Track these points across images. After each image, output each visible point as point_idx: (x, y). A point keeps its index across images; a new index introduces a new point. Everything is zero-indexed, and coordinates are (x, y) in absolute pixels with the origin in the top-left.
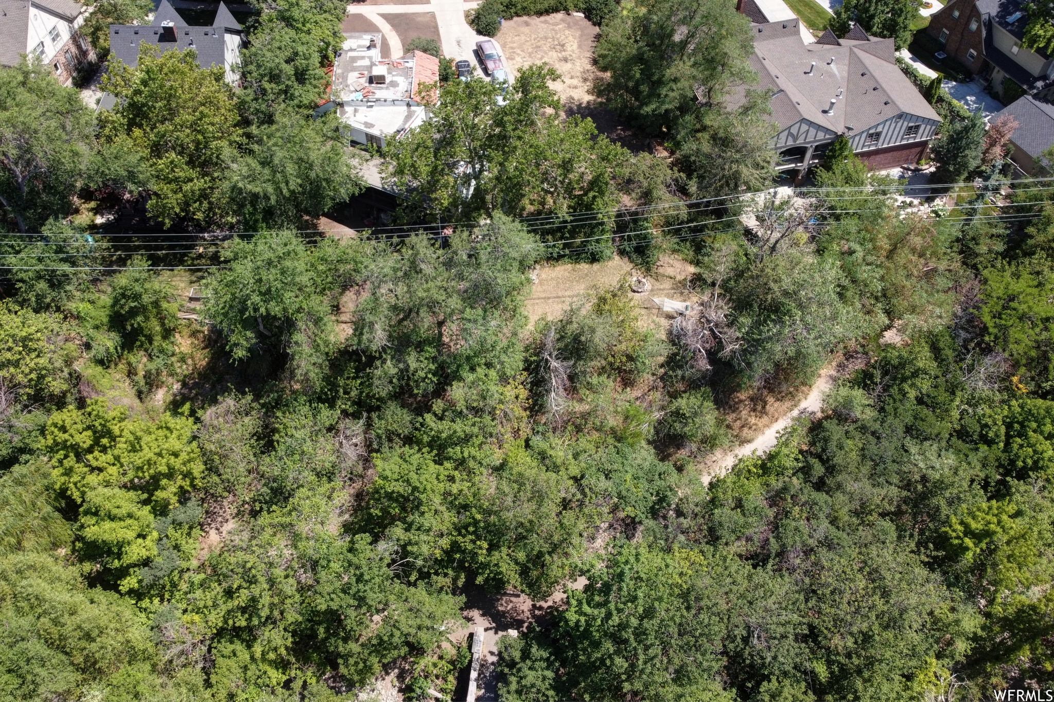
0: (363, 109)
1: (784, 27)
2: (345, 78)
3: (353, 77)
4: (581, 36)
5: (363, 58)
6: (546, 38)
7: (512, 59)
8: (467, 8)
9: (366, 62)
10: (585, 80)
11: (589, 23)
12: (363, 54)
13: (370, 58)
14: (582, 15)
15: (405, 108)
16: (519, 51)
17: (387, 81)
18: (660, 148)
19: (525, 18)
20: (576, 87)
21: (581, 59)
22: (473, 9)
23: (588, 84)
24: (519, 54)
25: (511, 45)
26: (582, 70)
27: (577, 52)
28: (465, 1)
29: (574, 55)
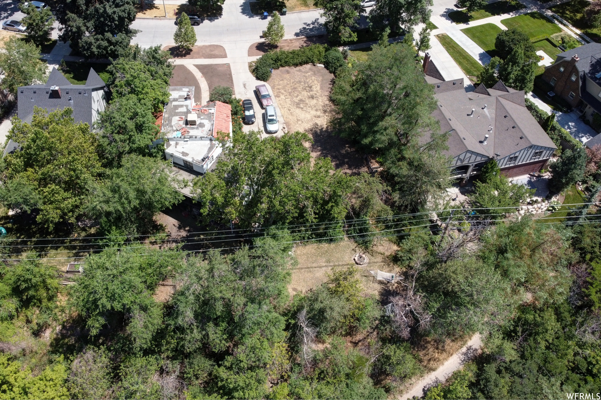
0: (181, 143)
1: (454, 84)
2: (170, 121)
3: (175, 120)
4: (322, 80)
5: (182, 106)
6: (300, 82)
7: (279, 97)
8: (250, 61)
9: (184, 109)
10: (325, 111)
11: (327, 72)
12: (182, 103)
13: (187, 106)
14: (323, 66)
15: (209, 142)
16: (283, 91)
17: (197, 123)
18: (373, 161)
19: (287, 68)
20: (319, 117)
21: (322, 97)
22: (253, 62)
23: (327, 114)
24: (283, 94)
25: (278, 87)
26: (323, 105)
27: (319, 91)
28: (249, 56)
29: (318, 94)
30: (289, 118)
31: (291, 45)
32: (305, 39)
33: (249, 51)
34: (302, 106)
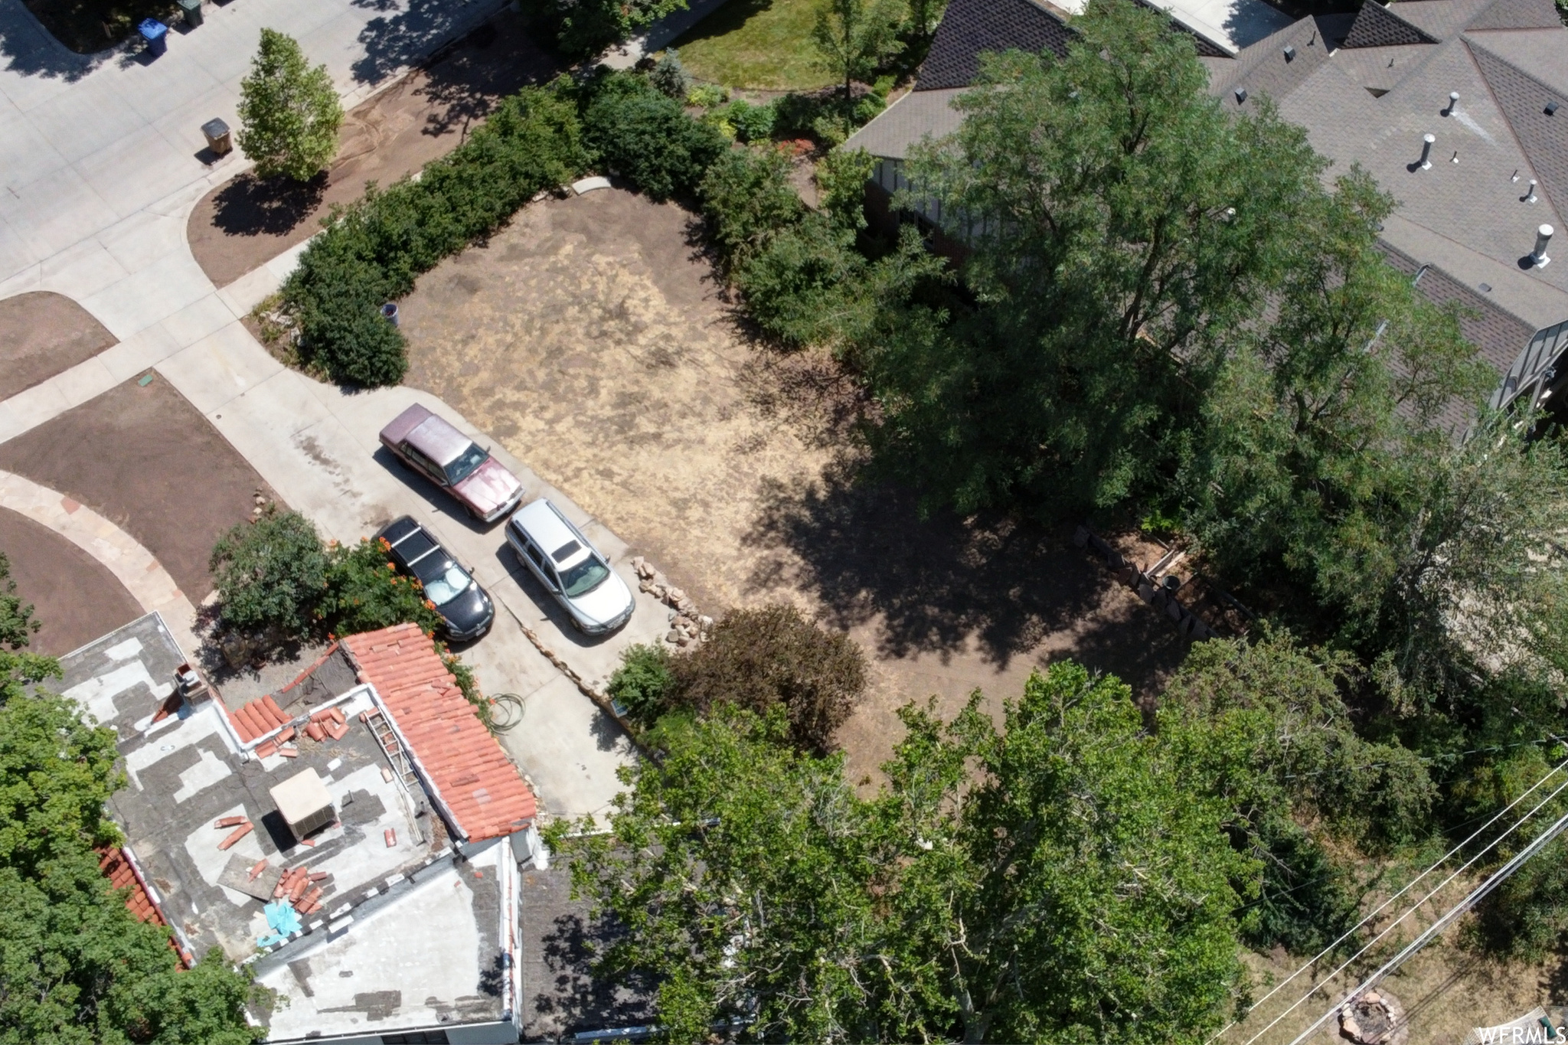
0: (322, 955)
3: (208, 849)
4: (649, 254)
5: (187, 756)
6: (556, 310)
7: (512, 430)
8: (245, 310)
9: (210, 771)
10: (766, 403)
11: (640, 200)
12: (174, 742)
13: (212, 743)
14: (600, 182)
15: (455, 876)
16: (511, 395)
17: (336, 808)
19: (447, 267)
20: (758, 443)
21: (704, 338)
22: (265, 306)
23: (783, 413)
24: (518, 406)
25: (475, 382)
26: (733, 374)
27: (674, 316)
28: (219, 282)
29: (675, 332)
30: (633, 516)
31: (376, 138)
32: (422, 81)
33: (201, 260)
34: (645, 425)
